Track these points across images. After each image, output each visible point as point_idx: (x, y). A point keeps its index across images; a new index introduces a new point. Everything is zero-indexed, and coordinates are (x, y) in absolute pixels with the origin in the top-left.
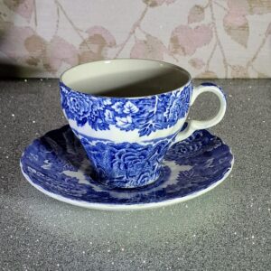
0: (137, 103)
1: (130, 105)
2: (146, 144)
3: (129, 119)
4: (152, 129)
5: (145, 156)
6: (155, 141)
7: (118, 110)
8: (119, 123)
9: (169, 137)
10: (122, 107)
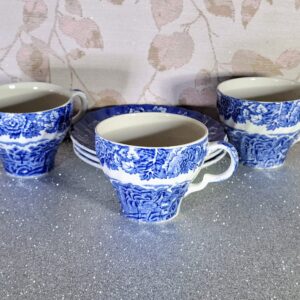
0: (266, 106)
1: (262, 107)
2: (271, 137)
3: (260, 117)
4: (277, 126)
5: (271, 146)
6: (279, 135)
7: (252, 110)
8: (253, 119)
9: (291, 134)
10: (255, 108)
